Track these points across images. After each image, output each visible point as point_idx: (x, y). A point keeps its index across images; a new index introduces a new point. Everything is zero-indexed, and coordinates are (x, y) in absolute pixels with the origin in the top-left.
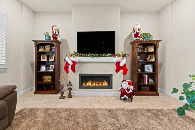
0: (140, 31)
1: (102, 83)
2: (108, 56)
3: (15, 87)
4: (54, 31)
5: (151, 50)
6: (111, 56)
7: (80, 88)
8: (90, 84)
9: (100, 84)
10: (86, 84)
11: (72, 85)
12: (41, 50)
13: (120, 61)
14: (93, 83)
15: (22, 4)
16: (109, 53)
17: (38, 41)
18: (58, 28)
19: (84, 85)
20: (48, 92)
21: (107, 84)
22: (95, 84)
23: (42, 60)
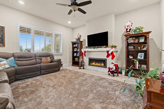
0: (129, 27)
1: (101, 64)
2: (104, 48)
3: (61, 60)
4: (79, 36)
5: (142, 40)
6: (105, 47)
7: (89, 65)
8: (94, 64)
9: (100, 64)
10: (92, 63)
11: (84, 63)
12: (74, 46)
13: (109, 50)
14: (96, 63)
15: (68, 27)
16: (104, 46)
17: (73, 42)
18: (80, 35)
19: (91, 64)
20: (77, 65)
21: (103, 65)
22: (97, 64)
23: (75, 51)
